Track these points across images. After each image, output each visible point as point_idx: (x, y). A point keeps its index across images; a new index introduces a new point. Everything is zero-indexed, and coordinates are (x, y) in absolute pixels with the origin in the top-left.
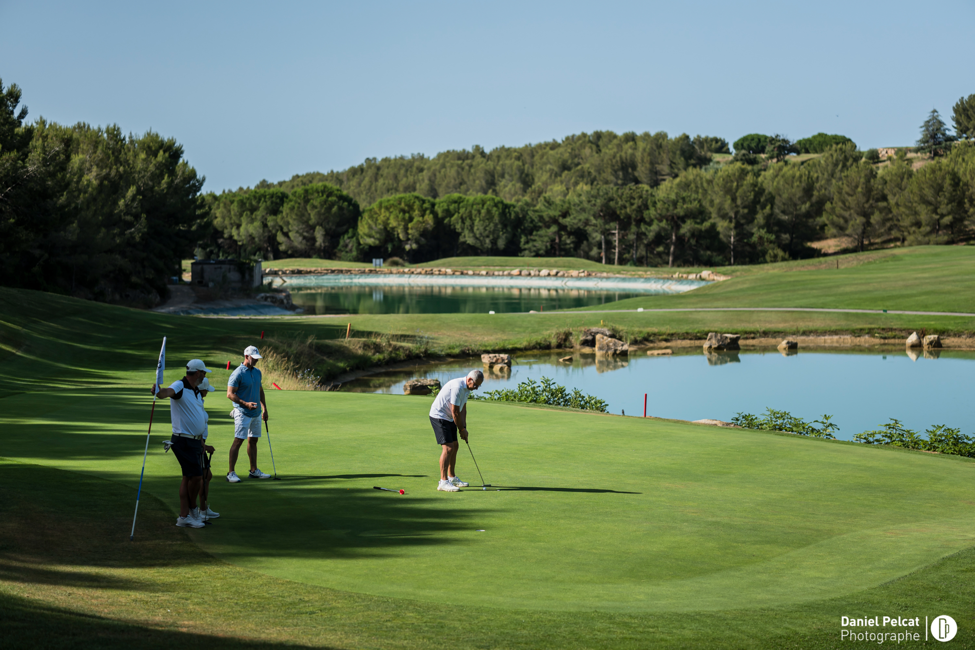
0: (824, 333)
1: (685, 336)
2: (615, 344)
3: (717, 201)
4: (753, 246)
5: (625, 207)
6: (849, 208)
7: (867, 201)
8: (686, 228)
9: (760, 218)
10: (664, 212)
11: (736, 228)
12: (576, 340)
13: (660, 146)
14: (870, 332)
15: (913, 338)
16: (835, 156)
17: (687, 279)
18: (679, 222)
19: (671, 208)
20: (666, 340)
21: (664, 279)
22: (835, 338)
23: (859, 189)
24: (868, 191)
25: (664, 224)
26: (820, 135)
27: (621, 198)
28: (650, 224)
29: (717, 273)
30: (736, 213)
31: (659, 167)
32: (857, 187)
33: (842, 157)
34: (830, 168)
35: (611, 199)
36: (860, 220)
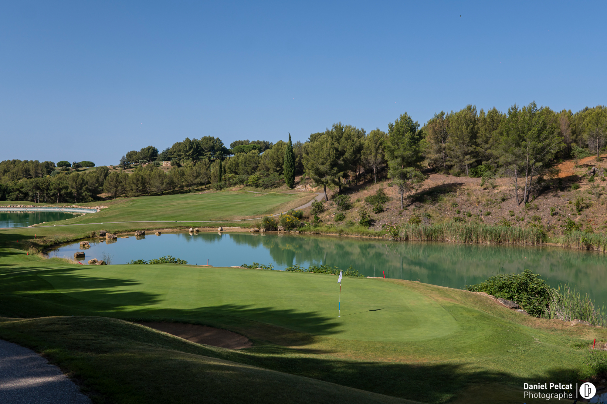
0: (163, 228)
1: (126, 231)
2: (113, 236)
3: (71, 183)
4: (83, 196)
5: (43, 185)
6: (111, 185)
7: (117, 183)
8: (63, 192)
9: (84, 188)
10: (56, 187)
11: (77, 191)
12: (97, 235)
13: (38, 165)
14: (176, 228)
15: (191, 229)
16: (101, 170)
17: (67, 207)
18: (60, 190)
19: (58, 186)
20: (121, 233)
21: (60, 207)
22: (167, 230)
23: (114, 180)
24: (117, 180)
25: (56, 190)
26: (84, 161)
27: (41, 183)
28: (51, 190)
29: (78, 205)
30: (76, 187)
31: (38, 171)
32: (113, 179)
33: (103, 170)
34: (100, 173)
35: (38, 183)
36: (115, 189)
